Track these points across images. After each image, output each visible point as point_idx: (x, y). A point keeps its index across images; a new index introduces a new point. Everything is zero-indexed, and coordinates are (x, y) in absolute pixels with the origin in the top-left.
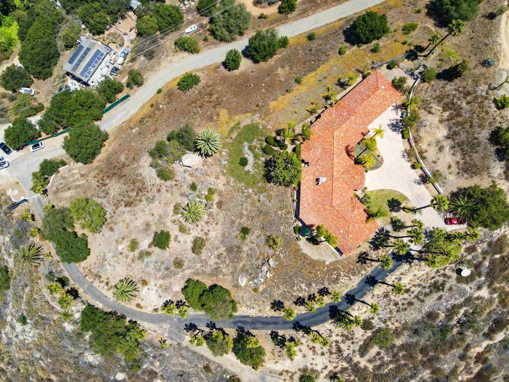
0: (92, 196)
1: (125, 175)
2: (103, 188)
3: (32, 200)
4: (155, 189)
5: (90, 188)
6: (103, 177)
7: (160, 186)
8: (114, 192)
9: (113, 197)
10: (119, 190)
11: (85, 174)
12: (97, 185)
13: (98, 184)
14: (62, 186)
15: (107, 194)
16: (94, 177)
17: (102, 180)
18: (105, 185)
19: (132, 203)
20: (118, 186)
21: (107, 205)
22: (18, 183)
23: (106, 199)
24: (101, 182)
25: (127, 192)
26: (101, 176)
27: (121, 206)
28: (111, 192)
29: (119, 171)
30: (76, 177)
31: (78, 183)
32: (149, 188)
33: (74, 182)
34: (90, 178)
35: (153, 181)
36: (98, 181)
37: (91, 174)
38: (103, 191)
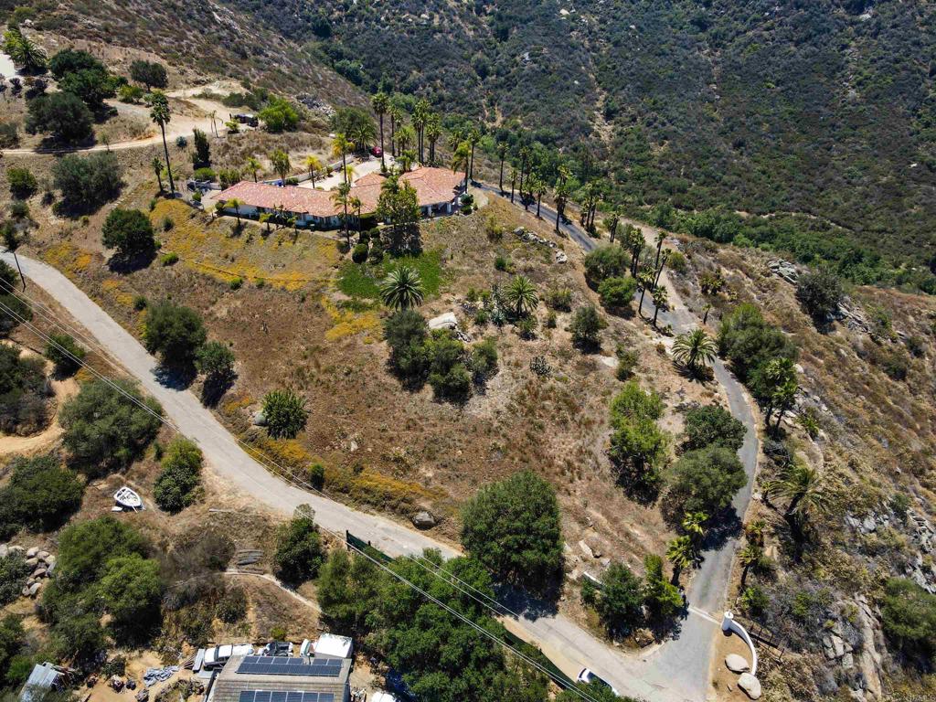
0: (605, 479)
1: (527, 434)
2: (576, 464)
3: (715, 614)
4: (519, 372)
5: (595, 492)
6: (556, 474)
7: (508, 365)
8: (570, 443)
9: (579, 438)
10: (560, 435)
11: (576, 519)
12: (580, 478)
13: (577, 479)
14: (635, 556)
15: (580, 451)
16: (569, 494)
17: (563, 473)
18: (570, 464)
19: (565, 401)
20: (554, 440)
21: (600, 440)
22: (715, 684)
23: (591, 448)
24: (568, 474)
25: (553, 417)
26: (557, 479)
27: (583, 417)
28: (574, 447)
29: (526, 451)
30: (596, 535)
31: (604, 521)
32: (523, 382)
33: (607, 533)
34: (577, 502)
35: (509, 380)
36: (571, 481)
37: (569, 504)
38: (582, 461)
